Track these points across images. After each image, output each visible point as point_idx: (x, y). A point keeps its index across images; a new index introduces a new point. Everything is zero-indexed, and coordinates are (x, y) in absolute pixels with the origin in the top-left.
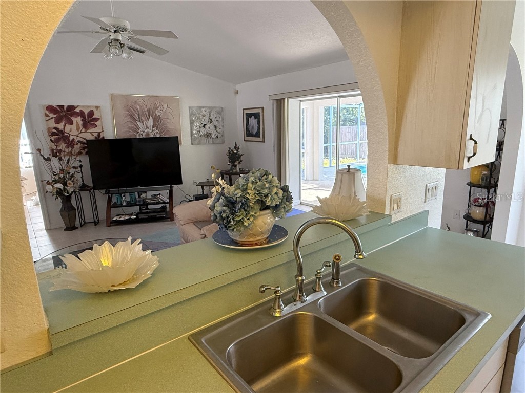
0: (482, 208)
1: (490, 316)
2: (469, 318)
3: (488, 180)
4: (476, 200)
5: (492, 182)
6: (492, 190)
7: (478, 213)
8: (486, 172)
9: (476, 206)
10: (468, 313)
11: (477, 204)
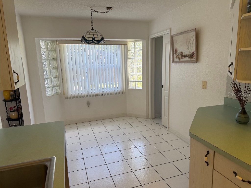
0: (15, 112)
1: (55, 157)
2: (48, 164)
3: (14, 96)
4: (11, 108)
5: (17, 97)
6: (18, 101)
7: (14, 115)
8: (12, 93)
9: (11, 111)
10: (46, 162)
11: (12, 111)
